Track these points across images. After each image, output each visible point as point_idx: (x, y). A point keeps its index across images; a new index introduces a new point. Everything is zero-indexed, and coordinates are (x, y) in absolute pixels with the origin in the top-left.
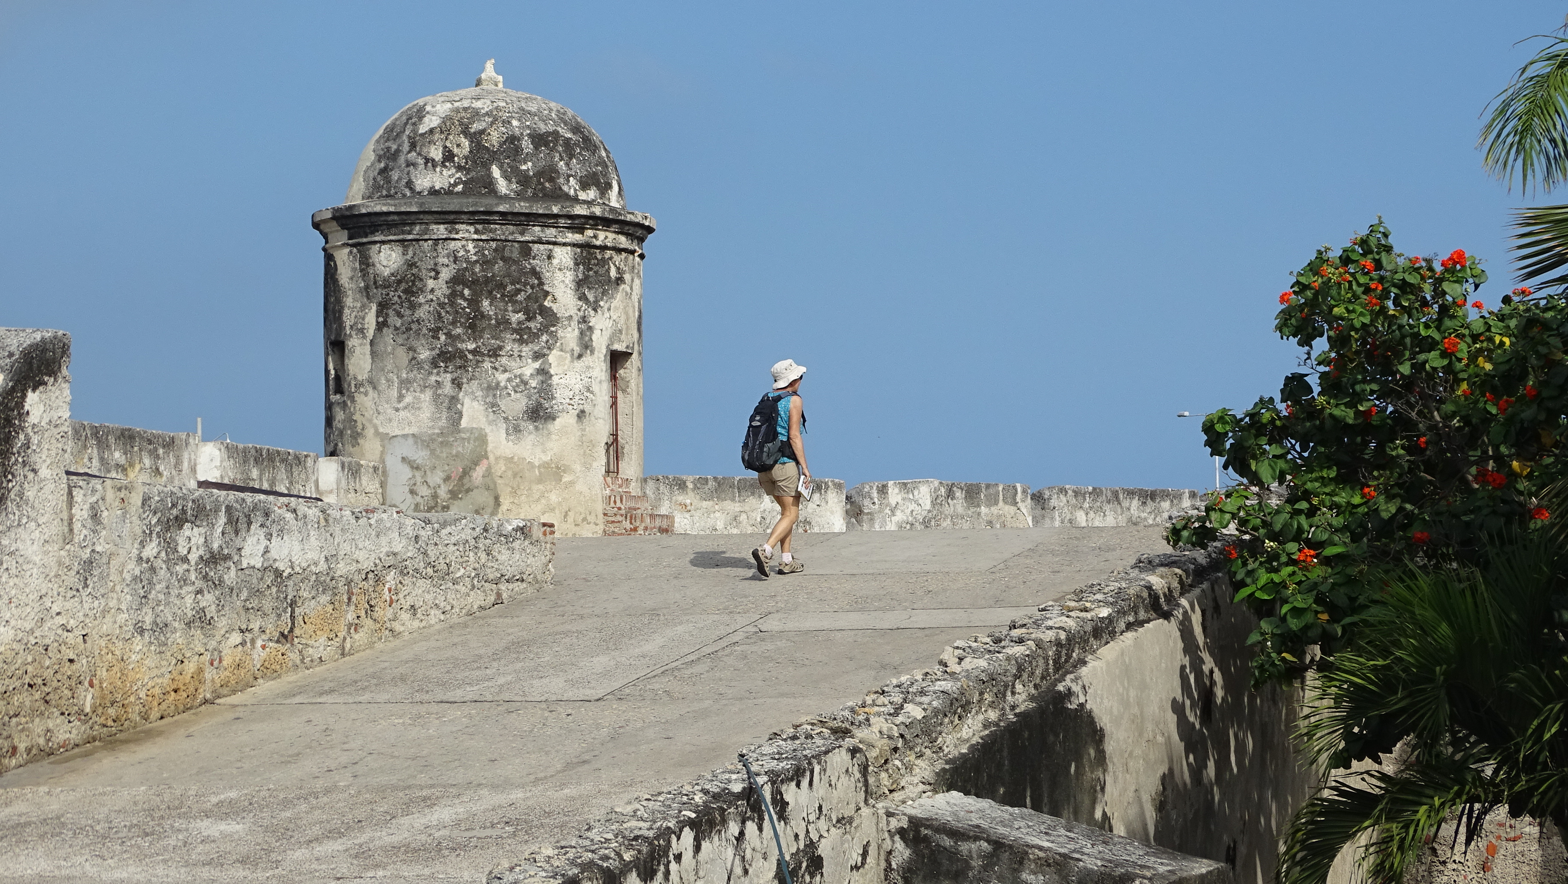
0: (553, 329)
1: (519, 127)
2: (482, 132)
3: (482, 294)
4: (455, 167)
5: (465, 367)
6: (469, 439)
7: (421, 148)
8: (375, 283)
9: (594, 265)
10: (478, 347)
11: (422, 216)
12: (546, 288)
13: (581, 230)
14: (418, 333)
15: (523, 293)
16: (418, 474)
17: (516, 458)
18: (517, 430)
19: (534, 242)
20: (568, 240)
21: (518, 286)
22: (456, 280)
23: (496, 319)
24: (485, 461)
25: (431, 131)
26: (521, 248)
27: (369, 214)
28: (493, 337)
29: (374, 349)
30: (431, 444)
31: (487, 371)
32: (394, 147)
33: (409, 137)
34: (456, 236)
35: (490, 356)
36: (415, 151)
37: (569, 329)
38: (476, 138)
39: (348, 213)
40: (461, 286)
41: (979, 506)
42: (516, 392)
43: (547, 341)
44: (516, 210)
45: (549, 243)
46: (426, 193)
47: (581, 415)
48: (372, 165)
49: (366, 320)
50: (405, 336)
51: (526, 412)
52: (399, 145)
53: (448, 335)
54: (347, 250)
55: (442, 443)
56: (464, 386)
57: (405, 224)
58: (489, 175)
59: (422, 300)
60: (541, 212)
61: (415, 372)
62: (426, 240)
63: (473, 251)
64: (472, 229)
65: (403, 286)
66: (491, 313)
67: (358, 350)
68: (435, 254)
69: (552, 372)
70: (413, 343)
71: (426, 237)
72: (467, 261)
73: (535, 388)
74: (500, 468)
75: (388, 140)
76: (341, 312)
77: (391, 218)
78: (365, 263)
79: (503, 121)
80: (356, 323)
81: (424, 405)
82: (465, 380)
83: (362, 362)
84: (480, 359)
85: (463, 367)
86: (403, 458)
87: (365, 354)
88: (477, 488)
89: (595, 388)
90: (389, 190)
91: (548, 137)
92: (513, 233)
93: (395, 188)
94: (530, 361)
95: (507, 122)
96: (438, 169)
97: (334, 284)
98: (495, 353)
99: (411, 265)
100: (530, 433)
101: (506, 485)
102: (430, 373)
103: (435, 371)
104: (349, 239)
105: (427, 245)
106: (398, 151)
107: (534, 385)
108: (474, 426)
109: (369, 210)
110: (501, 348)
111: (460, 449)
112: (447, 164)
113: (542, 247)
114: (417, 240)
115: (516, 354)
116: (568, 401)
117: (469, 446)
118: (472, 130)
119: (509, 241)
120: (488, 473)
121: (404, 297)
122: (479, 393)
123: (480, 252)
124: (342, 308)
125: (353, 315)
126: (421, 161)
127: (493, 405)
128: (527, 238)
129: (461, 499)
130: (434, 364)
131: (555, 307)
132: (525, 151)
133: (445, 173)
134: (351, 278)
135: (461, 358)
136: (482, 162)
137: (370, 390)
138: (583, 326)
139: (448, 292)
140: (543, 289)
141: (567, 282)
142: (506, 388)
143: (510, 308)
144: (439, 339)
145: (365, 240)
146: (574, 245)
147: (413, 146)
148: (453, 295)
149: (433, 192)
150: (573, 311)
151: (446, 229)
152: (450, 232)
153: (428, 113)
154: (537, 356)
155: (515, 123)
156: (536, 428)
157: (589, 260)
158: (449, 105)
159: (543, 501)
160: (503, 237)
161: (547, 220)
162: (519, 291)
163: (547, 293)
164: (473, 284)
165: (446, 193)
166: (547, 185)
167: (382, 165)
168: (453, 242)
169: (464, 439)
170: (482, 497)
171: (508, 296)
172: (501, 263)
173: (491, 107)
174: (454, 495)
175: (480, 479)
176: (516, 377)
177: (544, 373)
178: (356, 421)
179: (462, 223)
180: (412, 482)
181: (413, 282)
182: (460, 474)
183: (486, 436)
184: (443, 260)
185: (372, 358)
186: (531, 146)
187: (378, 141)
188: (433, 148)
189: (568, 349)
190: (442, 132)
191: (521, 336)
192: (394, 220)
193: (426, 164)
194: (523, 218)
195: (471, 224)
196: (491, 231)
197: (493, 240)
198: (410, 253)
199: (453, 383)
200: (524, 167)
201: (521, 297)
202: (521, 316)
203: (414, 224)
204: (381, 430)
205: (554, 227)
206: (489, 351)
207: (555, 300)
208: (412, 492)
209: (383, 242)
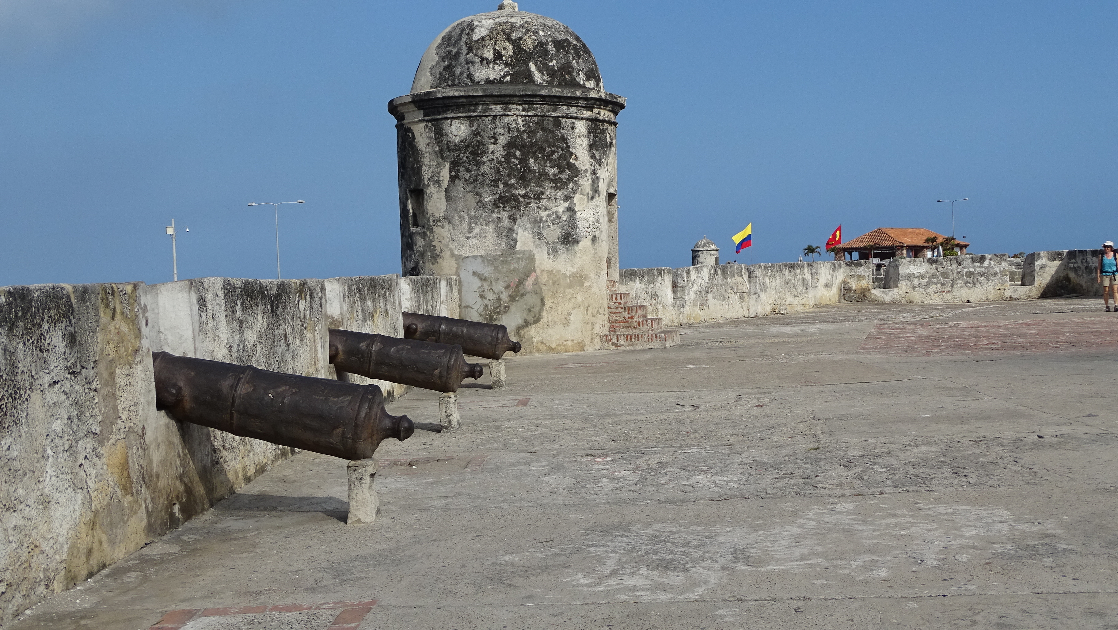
0: (576, 179)
1: (544, 36)
2: (521, 39)
3: (529, 155)
4: (504, 64)
5: (518, 207)
6: (522, 258)
7: (476, 51)
8: (448, 147)
9: (599, 133)
10: (527, 192)
11: (484, 99)
12: (571, 150)
13: (590, 108)
14: (483, 183)
15: (556, 153)
16: (486, 285)
17: (555, 271)
18: (555, 251)
19: (563, 117)
20: (584, 116)
21: (553, 149)
22: (509, 145)
23: (539, 172)
24: (534, 274)
25: (483, 38)
26: (554, 121)
27: (443, 98)
28: (537, 186)
29: (449, 195)
30: (495, 263)
31: (533, 209)
32: (455, 51)
33: (466, 43)
34: (510, 113)
35: (535, 199)
36: (473, 53)
37: (586, 179)
38: (517, 43)
39: (426, 98)
40: (514, 149)
41: (727, 278)
42: (553, 224)
43: (573, 188)
44: (553, 94)
45: (572, 118)
46: (483, 83)
47: (594, 239)
48: (437, 63)
49: (441, 174)
50: (473, 185)
51: (560, 238)
52: (459, 49)
53: (505, 184)
54: (423, 125)
55: (503, 261)
56: (518, 220)
57: (471, 105)
58: (528, 69)
59: (485, 159)
60: (569, 95)
61: (481, 211)
62: (487, 116)
63: (521, 124)
64: (520, 108)
65: (470, 150)
66: (536, 168)
67: (435, 196)
68: (494, 126)
69: (576, 209)
70: (479, 190)
71: (487, 114)
72: (518, 131)
73: (566, 221)
74: (544, 278)
75: (448, 46)
76: (419, 169)
77: (461, 100)
78: (439, 134)
79: (533, 32)
80: (432, 177)
81: (489, 235)
82: (518, 216)
83: (438, 204)
84: (528, 201)
85: (517, 207)
86: (474, 273)
87: (441, 199)
88: (529, 293)
89: (601, 220)
90: (453, 81)
91: (563, 43)
92: (548, 111)
93: (458, 79)
94: (562, 202)
95: (535, 32)
96: (491, 65)
97: (412, 149)
98: (538, 197)
99: (476, 134)
100: (563, 253)
101: (549, 290)
102: (493, 212)
103: (496, 210)
104: (424, 116)
105: (488, 120)
106: (458, 54)
107: (565, 219)
108: (526, 249)
109: (444, 95)
110: (542, 193)
111: (516, 266)
112: (498, 62)
113: (568, 121)
114: (480, 116)
115: (553, 197)
116: (586, 229)
117: (523, 263)
118: (513, 38)
119: (547, 116)
120: (536, 283)
121: (471, 158)
122: (529, 226)
123: (526, 124)
124: (421, 166)
125: (430, 171)
126: (477, 60)
127: (539, 234)
128: (559, 114)
129: (518, 301)
130: (495, 205)
131: (577, 163)
132: (551, 52)
133: (496, 68)
134: (428, 144)
135: (515, 201)
136: (523, 60)
137: (446, 224)
138: (593, 177)
139: (505, 153)
140: (569, 151)
141: (584, 145)
142: (547, 222)
143: (548, 165)
144: (498, 187)
145: (439, 117)
146: (588, 119)
147: (470, 49)
148: (508, 156)
149: (488, 82)
150: (588, 166)
151: (502, 108)
152: (505, 110)
153: (477, 26)
154: (567, 198)
155: (541, 33)
156: (567, 249)
157: (596, 130)
158: (491, 21)
159: (573, 301)
160: (543, 114)
161: (571, 101)
162: (553, 152)
163: (572, 154)
164: (522, 147)
165: (498, 82)
166: (567, 77)
167: (446, 63)
168: (507, 118)
169: (518, 258)
170: (532, 300)
171: (546, 156)
172: (541, 132)
173: (522, 22)
174: (512, 298)
175: (531, 286)
176: (553, 213)
177: (571, 210)
178: (435, 246)
179: (514, 104)
180: (481, 289)
181: (478, 146)
182: (517, 283)
183: (534, 255)
184: (499, 130)
185: (447, 201)
186: (554, 49)
187: (439, 47)
188: (486, 51)
189: (585, 193)
190: (491, 39)
191: (556, 184)
192: (463, 102)
193: (482, 61)
194: (556, 100)
195: (520, 104)
196: (534, 109)
197: (536, 116)
198: (475, 125)
199: (510, 219)
200: (551, 64)
201: (555, 157)
202: (555, 170)
203: (478, 104)
204: (456, 253)
205: (575, 106)
206: (535, 195)
207: (576, 158)
208: (482, 297)
209: (454, 118)
